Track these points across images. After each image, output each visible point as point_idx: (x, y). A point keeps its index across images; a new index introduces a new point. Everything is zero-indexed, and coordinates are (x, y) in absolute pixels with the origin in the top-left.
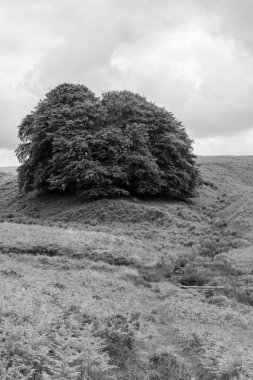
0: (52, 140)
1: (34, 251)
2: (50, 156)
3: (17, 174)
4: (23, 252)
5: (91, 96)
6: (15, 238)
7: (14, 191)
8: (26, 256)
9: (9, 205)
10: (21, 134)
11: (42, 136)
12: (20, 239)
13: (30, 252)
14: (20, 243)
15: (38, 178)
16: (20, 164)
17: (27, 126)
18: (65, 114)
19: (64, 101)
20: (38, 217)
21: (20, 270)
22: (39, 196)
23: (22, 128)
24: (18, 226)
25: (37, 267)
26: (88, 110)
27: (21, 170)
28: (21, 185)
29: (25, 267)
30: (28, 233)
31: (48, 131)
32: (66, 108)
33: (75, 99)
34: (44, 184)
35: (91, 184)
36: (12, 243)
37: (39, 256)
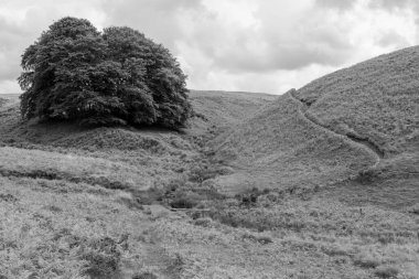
0: (54, 70)
1: (34, 175)
2: (53, 84)
3: (19, 101)
4: (23, 175)
5: (93, 30)
6: (16, 162)
7: (17, 116)
8: (25, 179)
9: (11, 130)
10: (24, 62)
11: (45, 66)
12: (20, 164)
13: (29, 175)
14: (20, 167)
15: (40, 106)
16: (23, 92)
17: (30, 56)
18: (67, 46)
19: (67, 34)
20: (39, 142)
21: (17, 193)
22: (40, 123)
23: (25, 57)
24: (19, 151)
25: (36, 190)
26: (91, 43)
27: (24, 97)
28: (23, 112)
29: (23, 190)
30: (29, 157)
31: (50, 61)
32: (70, 41)
33: (78, 32)
34: (46, 111)
35: (92, 112)
36: (13, 167)
37: (38, 179)
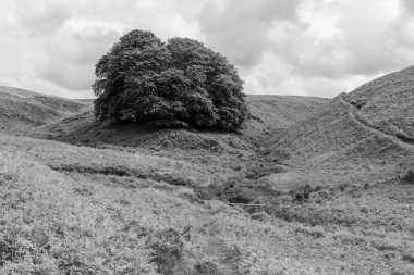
0: (124, 77)
1: (106, 172)
2: (123, 90)
3: (93, 105)
4: (96, 172)
5: (158, 41)
6: (90, 159)
7: (91, 119)
8: (98, 175)
9: (86, 132)
10: (97, 71)
11: (115, 74)
12: (94, 161)
13: (102, 172)
14: (94, 164)
15: (111, 110)
16: (96, 97)
17: (103, 65)
18: (136, 57)
19: (135, 45)
20: (111, 143)
21: (92, 188)
22: (112, 125)
23: (98, 66)
24: (93, 150)
25: (108, 185)
26: (156, 53)
27: (98, 102)
28: (97, 115)
29: (97, 186)
30: (101, 156)
31: (120, 70)
32: (137, 51)
33: (144, 43)
34: (117, 115)
35: (157, 116)
36: (88, 165)
37: (110, 176)
